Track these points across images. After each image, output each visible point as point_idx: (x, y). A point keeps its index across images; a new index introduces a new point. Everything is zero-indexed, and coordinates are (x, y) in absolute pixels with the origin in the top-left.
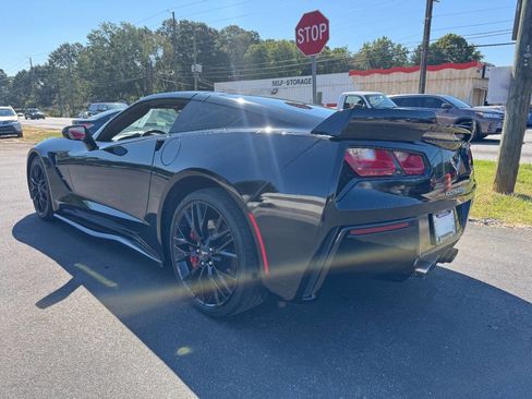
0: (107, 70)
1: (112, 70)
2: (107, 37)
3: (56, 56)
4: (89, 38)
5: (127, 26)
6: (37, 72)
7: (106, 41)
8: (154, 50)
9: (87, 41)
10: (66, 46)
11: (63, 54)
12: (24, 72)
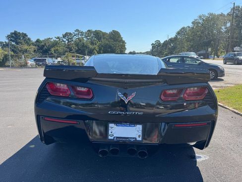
0: (198, 37)
1: (201, 36)
2: (201, 21)
3: (178, 33)
4: (192, 23)
5: (211, 14)
6: (171, 40)
7: (200, 23)
8: (225, 24)
9: (191, 24)
10: (183, 28)
11: (182, 32)
12: (166, 41)
